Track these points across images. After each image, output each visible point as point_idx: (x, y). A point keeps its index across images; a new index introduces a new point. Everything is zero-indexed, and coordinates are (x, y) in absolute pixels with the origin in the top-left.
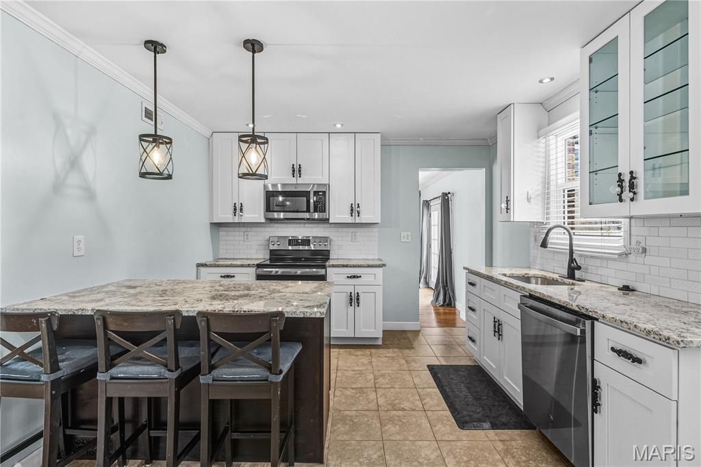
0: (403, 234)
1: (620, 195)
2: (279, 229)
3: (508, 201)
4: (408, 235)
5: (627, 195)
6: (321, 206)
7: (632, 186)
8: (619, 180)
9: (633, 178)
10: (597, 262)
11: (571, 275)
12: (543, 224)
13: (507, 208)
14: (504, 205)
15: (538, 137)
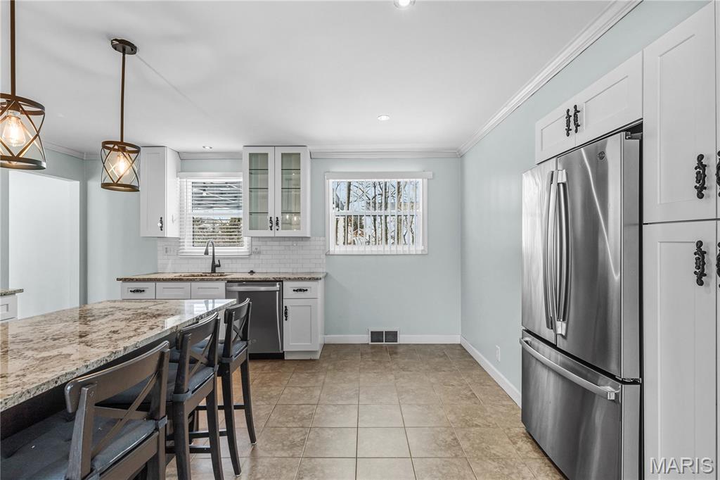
1: (271, 227)
3: (162, 222)
5: (274, 227)
7: (277, 224)
8: (271, 220)
9: (277, 220)
10: (229, 261)
11: (213, 271)
12: (180, 239)
13: (161, 227)
14: (160, 225)
15: (177, 177)
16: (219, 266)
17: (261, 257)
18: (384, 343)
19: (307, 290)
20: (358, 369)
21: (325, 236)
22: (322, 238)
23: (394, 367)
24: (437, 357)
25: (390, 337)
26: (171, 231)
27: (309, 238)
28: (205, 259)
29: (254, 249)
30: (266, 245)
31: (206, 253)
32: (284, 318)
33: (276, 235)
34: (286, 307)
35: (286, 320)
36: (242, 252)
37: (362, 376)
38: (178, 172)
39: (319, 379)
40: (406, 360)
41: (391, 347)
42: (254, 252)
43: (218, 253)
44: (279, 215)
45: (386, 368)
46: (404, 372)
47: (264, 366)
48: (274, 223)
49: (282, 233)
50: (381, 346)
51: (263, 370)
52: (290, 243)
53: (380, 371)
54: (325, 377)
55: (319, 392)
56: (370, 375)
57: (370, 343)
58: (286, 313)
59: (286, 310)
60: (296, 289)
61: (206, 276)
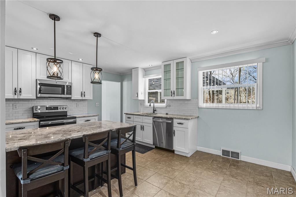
0: (96, 103)
1: (172, 95)
2: (38, 102)
3: (137, 94)
4: (98, 104)
5: (173, 95)
6: (70, 92)
7: (174, 94)
8: (172, 92)
9: (174, 92)
10: (159, 109)
11: (154, 112)
12: (144, 100)
13: (137, 96)
14: (136, 95)
15: (143, 78)
16: (156, 111)
17: (171, 108)
18: (230, 157)
19: (183, 124)
20: (205, 167)
21: (198, 99)
22: (196, 100)
23: (227, 173)
24: (263, 176)
25: (235, 155)
26: (141, 97)
27: (190, 100)
28: (150, 107)
29: (168, 105)
30: (173, 103)
31: (150, 106)
32: (174, 135)
33: (174, 99)
34: (174, 130)
35: (174, 136)
36: (164, 106)
37: (205, 172)
38: (144, 76)
39: (183, 167)
40: (239, 171)
41: (233, 161)
42: (168, 106)
43: (155, 105)
44: (175, 90)
45: (222, 172)
46: (232, 178)
47: (164, 154)
48: (173, 93)
49: (176, 97)
50: (228, 159)
51: (163, 156)
52: (182, 102)
53: (217, 172)
54: (186, 167)
55: (178, 173)
56: (210, 173)
57: (222, 156)
58: (174, 133)
59: (174, 131)
60: (178, 123)
61: (151, 114)
